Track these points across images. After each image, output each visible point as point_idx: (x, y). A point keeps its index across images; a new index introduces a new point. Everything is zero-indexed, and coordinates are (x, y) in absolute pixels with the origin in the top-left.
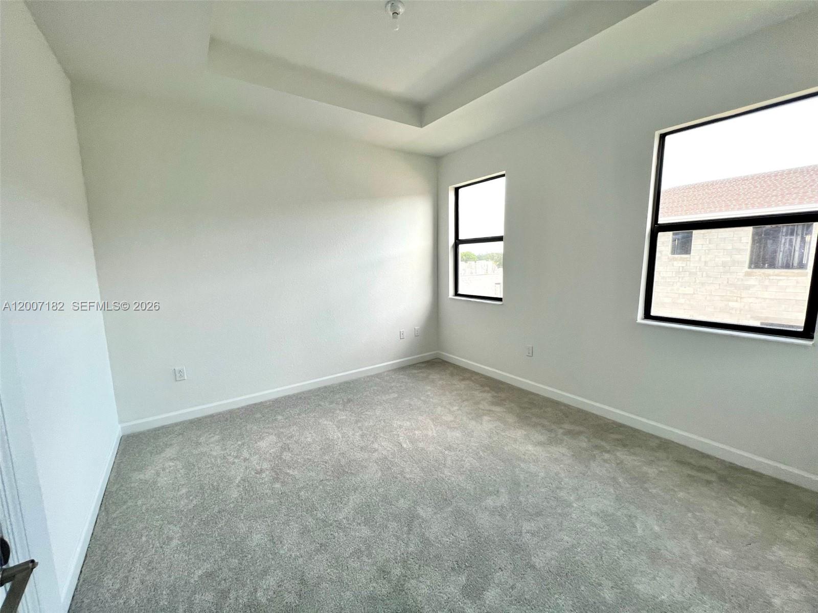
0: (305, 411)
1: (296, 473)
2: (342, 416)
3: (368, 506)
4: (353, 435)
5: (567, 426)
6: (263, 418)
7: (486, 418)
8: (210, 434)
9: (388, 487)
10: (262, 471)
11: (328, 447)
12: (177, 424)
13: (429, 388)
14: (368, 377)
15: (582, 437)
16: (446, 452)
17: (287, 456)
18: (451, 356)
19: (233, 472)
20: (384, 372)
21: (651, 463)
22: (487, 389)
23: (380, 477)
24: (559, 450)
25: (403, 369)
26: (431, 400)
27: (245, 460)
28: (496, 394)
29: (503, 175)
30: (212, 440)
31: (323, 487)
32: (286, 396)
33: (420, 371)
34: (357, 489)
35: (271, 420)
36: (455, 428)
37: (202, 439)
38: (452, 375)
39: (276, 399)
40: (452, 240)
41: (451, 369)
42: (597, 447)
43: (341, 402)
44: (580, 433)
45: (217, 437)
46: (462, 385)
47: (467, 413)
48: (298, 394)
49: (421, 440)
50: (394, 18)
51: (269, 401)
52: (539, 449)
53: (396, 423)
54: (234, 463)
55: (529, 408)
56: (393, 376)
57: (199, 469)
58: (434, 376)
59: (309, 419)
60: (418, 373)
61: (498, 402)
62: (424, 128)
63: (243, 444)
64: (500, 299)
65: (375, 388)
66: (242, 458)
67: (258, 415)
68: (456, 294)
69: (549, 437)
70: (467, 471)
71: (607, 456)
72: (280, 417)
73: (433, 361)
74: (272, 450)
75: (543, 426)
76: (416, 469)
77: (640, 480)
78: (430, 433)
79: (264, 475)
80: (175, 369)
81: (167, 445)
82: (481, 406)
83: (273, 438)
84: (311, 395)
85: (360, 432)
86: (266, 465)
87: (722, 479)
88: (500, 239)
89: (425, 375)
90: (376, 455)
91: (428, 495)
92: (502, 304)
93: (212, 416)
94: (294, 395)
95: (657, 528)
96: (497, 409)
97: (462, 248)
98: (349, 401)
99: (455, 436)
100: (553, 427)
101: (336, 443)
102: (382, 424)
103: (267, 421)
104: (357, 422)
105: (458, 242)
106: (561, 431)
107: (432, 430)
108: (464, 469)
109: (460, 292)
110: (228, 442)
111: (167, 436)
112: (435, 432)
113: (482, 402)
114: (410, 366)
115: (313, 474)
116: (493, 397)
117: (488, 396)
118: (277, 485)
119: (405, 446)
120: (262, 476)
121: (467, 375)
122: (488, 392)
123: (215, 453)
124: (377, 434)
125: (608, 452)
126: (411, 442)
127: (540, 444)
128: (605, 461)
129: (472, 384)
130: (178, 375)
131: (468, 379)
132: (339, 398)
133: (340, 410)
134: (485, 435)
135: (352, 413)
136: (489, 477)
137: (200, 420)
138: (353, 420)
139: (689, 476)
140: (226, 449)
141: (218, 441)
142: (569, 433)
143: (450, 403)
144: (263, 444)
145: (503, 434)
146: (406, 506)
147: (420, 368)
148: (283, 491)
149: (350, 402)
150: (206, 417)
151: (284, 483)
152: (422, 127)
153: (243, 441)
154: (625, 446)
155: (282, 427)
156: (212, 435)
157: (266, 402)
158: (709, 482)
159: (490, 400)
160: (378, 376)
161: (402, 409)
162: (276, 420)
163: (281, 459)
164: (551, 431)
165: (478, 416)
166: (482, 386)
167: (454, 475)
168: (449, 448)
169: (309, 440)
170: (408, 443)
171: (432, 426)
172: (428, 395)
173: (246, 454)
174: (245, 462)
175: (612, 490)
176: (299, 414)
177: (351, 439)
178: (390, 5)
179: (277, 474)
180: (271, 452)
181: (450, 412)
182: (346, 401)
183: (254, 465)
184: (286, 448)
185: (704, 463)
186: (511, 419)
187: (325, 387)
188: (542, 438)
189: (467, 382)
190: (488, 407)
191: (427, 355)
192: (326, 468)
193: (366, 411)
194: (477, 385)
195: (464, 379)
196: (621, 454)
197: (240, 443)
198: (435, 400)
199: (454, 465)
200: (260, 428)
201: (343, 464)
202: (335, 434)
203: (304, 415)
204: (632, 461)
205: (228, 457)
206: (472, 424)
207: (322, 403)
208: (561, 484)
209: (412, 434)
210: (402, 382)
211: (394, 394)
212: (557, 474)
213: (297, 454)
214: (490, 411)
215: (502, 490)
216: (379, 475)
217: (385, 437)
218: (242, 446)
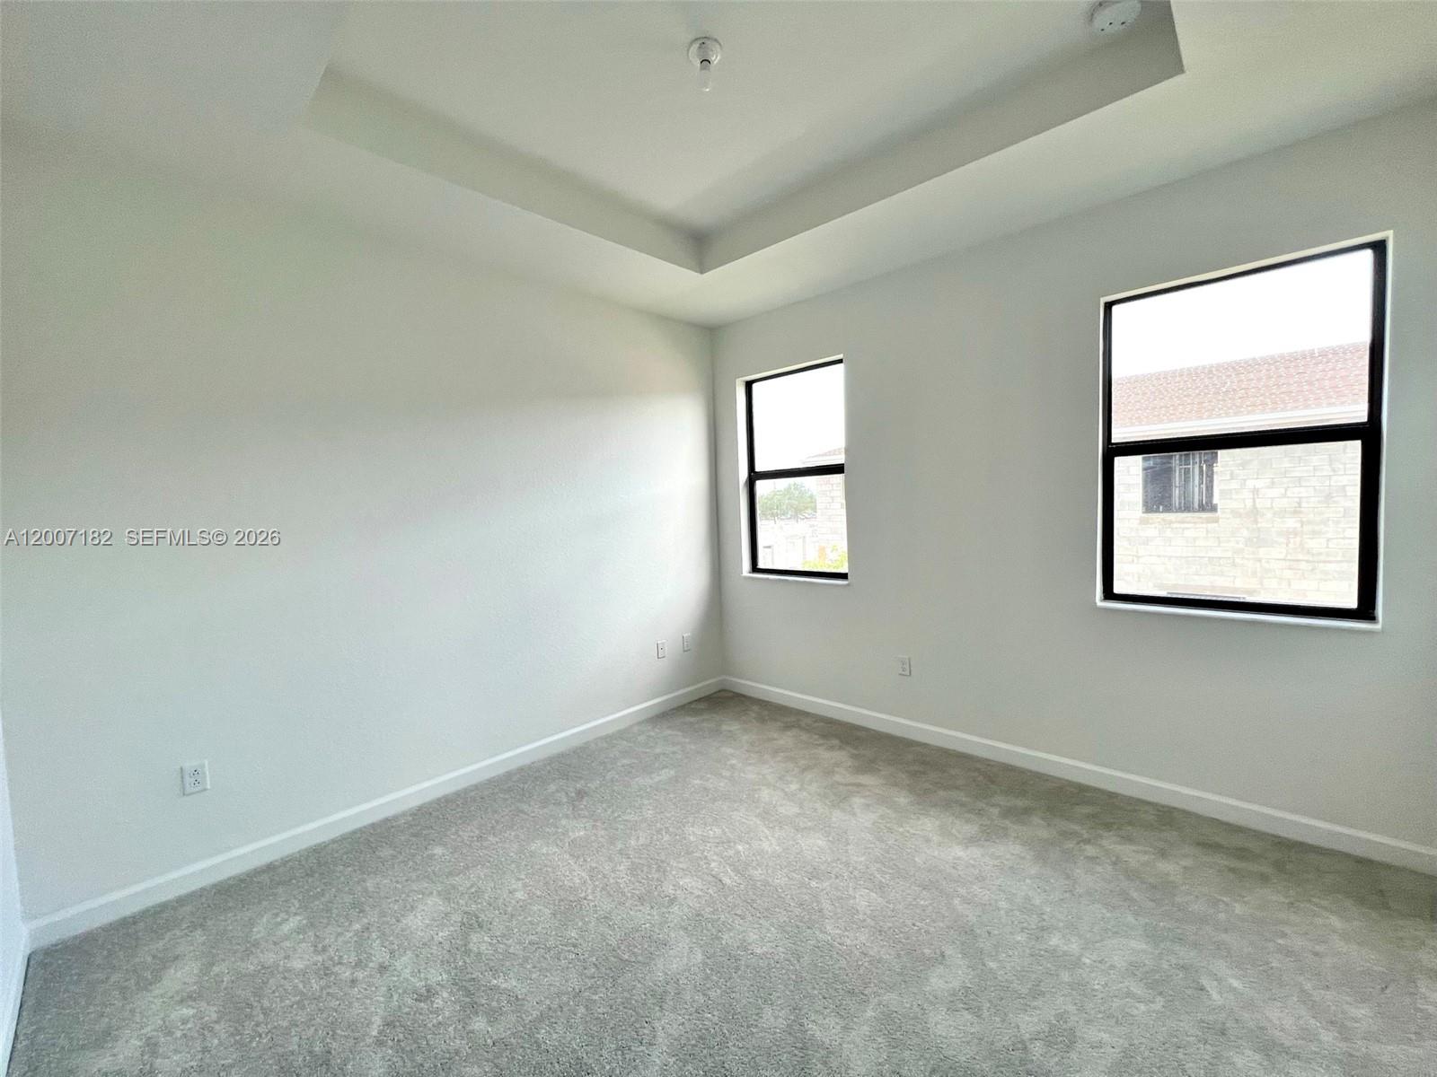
0: (493, 828)
1: (514, 982)
2: (579, 830)
3: (700, 1037)
4: (613, 870)
5: (1000, 799)
6: (401, 858)
7: (857, 801)
8: (277, 915)
9: (728, 984)
10: (428, 994)
11: (569, 908)
12: (181, 901)
13: (729, 751)
14: (601, 738)
15: (1036, 820)
16: (813, 884)
17: (480, 942)
18: (739, 681)
19: (357, 1009)
20: (631, 726)
21: (1163, 854)
22: (836, 742)
23: (705, 964)
24: (1010, 850)
25: (665, 716)
26: (742, 775)
27: (383, 968)
28: (855, 752)
29: (840, 361)
30: (286, 928)
31: (587, 1007)
32: (439, 799)
33: (701, 717)
34: (662, 1000)
35: (418, 858)
36: (810, 829)
37: (259, 931)
38: (762, 720)
39: (420, 808)
40: (743, 474)
41: (756, 708)
42: (1066, 835)
43: (565, 800)
44: (1027, 811)
45: (293, 922)
46: (786, 739)
47: (819, 795)
48: (466, 791)
49: (754, 864)
50: (702, 69)
51: (404, 814)
52: (975, 852)
53: (693, 832)
54: (354, 982)
55: (924, 773)
56: (652, 734)
57: (265, 1012)
58: (732, 726)
59: (507, 845)
60: (697, 722)
61: (867, 766)
62: (705, 275)
63: (367, 929)
64: (844, 576)
65: (625, 761)
66: (372, 965)
67: (387, 852)
68: (755, 568)
69: (981, 825)
70: (869, 920)
71: (1090, 850)
72: (438, 851)
73: (715, 695)
74: (441, 934)
75: (963, 805)
76: (768, 930)
77: (1163, 889)
78: (765, 845)
79: (439, 1002)
80: (182, 769)
81: (165, 962)
82: (837, 778)
83: (434, 904)
84: (496, 790)
85: (626, 862)
86: (436, 975)
87: (1279, 866)
88: (837, 469)
89: (712, 725)
90: (676, 911)
91: (814, 988)
92: (848, 585)
93: (270, 868)
94: (457, 794)
95: (1236, 983)
96: (869, 780)
97: (761, 486)
98: (581, 794)
99: (814, 845)
100: (980, 805)
101: (583, 895)
102: (665, 839)
103: (411, 863)
104: (612, 840)
105: (754, 476)
106: (995, 811)
107: (767, 837)
108: (861, 916)
109: (761, 565)
110: (328, 930)
111: (160, 938)
112: (774, 841)
113: (837, 769)
114: (678, 708)
116: (854, 757)
117: (842, 755)
118: (479, 1024)
119: (727, 881)
120: (435, 1006)
121: (793, 719)
122: (840, 748)
123: (298, 964)
124: (662, 862)
125: (1088, 841)
126: (736, 871)
127: (970, 841)
128: (1092, 859)
129: (804, 736)
130: (188, 780)
131: (793, 726)
132: (557, 791)
133: (567, 817)
134: (869, 837)
135: (595, 821)
136: (914, 925)
137: (242, 881)
138: (603, 837)
139: (1232, 870)
140: (324, 949)
141: (300, 930)
142: (1007, 813)
143: (780, 778)
144: (416, 922)
145: (901, 830)
146: (782, 1023)
147: (696, 712)
148: (495, 1037)
149: (582, 797)
150: (257, 872)
151: (493, 1016)
152: (703, 272)
153: (366, 921)
154: (1108, 826)
155: (450, 874)
156: (283, 915)
157: (395, 818)
158: (1264, 879)
159: (849, 764)
160: (622, 735)
161: (694, 802)
162: (431, 857)
163: (468, 952)
164: (980, 813)
165: (840, 798)
166: (824, 736)
167: (847, 933)
168: (815, 874)
169: (520, 895)
170: (732, 874)
171: (766, 831)
172: (732, 766)
173: (380, 955)
174: (381, 976)
175: (1130, 919)
176: (480, 838)
177: (612, 881)
178: (696, 46)
179: (469, 994)
180: (438, 938)
181: (790, 796)
182: (573, 794)
183: (408, 980)
184: (472, 923)
185: (1237, 841)
186: (903, 799)
187: (521, 769)
188: (971, 829)
189: (795, 732)
190: (852, 779)
191: (708, 684)
192: (579, 960)
193: (624, 813)
194: (817, 737)
195: (787, 727)
196: (1110, 842)
197: (357, 926)
198: (751, 774)
199: (839, 910)
200: (397, 882)
201: (614, 943)
202: (574, 874)
203: (491, 838)
204: (1133, 855)
205: (336, 969)
206: (837, 816)
207: (525, 807)
208: (1044, 920)
209: (731, 852)
210: (674, 744)
211: (667, 770)
212: (1028, 899)
213: (504, 936)
214: (859, 785)
215: (949, 951)
216: (700, 957)
217: (681, 866)
218: (366, 935)
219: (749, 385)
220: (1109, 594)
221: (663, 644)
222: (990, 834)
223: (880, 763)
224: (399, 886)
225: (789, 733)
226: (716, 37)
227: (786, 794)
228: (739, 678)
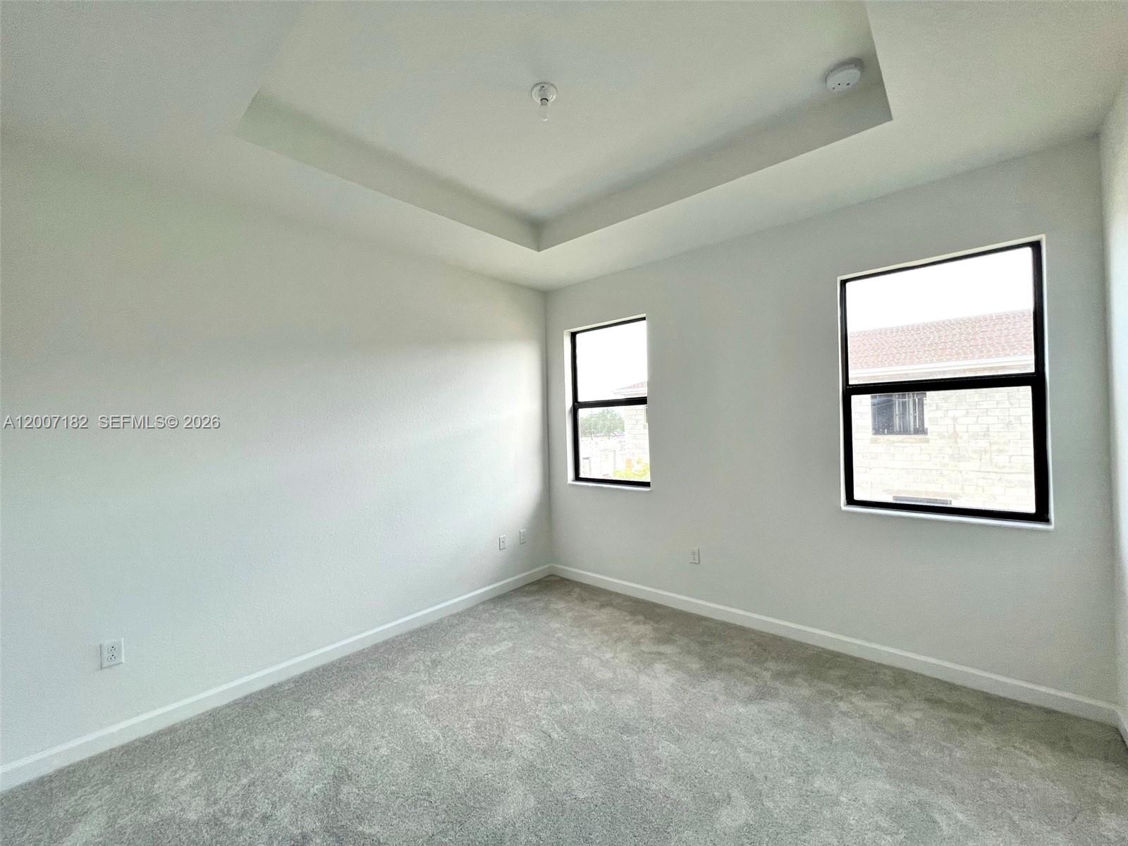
0: (362, 692)
1: (377, 828)
2: (432, 694)
4: (462, 728)
5: (771, 665)
6: (284, 720)
7: (659, 667)
8: (176, 772)
9: (556, 826)
11: (425, 762)
12: (93, 761)
13: (557, 625)
14: (453, 616)
15: (798, 680)
16: (625, 737)
17: (349, 794)
18: (563, 567)
21: (899, 708)
22: (641, 618)
23: (537, 809)
24: (780, 707)
25: (505, 597)
26: (567, 646)
27: (265, 818)
28: (656, 625)
29: (644, 319)
30: (183, 784)
32: (318, 669)
33: (532, 598)
35: (299, 721)
36: (621, 691)
37: (159, 787)
38: (583, 600)
39: (302, 677)
40: (569, 403)
41: (577, 590)
42: (825, 693)
43: (422, 668)
44: (793, 674)
45: (191, 777)
46: (603, 615)
47: (628, 662)
48: (341, 661)
49: (577, 721)
50: (542, 104)
51: (288, 682)
52: (753, 709)
53: (527, 695)
55: (711, 643)
56: (494, 611)
58: (557, 604)
59: (374, 708)
60: (531, 602)
61: (666, 638)
62: (542, 252)
63: (252, 784)
64: (647, 484)
65: (472, 635)
66: (256, 815)
67: (272, 715)
68: (577, 478)
69: (757, 686)
70: (670, 768)
71: (843, 706)
72: (316, 713)
73: (548, 579)
74: (316, 787)
75: (742, 669)
76: (589, 778)
77: (903, 736)
78: (586, 705)
80: (101, 646)
81: (77, 817)
82: (643, 648)
83: (311, 759)
84: (365, 660)
85: (473, 721)
86: (311, 824)
87: (988, 718)
88: (641, 401)
89: (542, 604)
90: (512, 761)
92: (650, 491)
93: (172, 730)
94: (333, 664)
95: (960, 816)
96: (667, 649)
97: (582, 413)
98: (435, 663)
99: (625, 704)
100: (756, 669)
101: (436, 750)
102: (504, 701)
103: (293, 724)
104: (461, 702)
105: (577, 405)
106: (767, 675)
107: (587, 698)
108: (663, 765)
109: (582, 475)
110: (220, 784)
111: (72, 794)
112: (593, 702)
113: (642, 640)
114: (515, 590)
115: (412, 826)
116: (656, 630)
117: (646, 629)
119: (555, 736)
121: (604, 599)
122: (645, 623)
123: (192, 816)
124: (502, 720)
125: (841, 699)
126: (562, 727)
127: (750, 700)
128: (845, 713)
129: (617, 613)
130: (106, 655)
131: (607, 605)
132: (416, 661)
133: (424, 682)
134: (668, 697)
135: (447, 686)
136: (706, 771)
137: (147, 742)
138: (453, 699)
139: (951, 720)
140: (215, 802)
141: (195, 786)
142: (777, 675)
143: (597, 648)
144: (295, 776)
145: (694, 691)
147: (529, 594)
149: (437, 665)
150: (160, 734)
152: (539, 249)
153: (252, 776)
154: (856, 686)
155: (324, 734)
156: (181, 773)
157: (280, 685)
158: (977, 727)
159: (652, 636)
161: (528, 669)
162: (310, 719)
163: (339, 802)
164: (754, 676)
165: (645, 662)
166: (632, 614)
167: (652, 779)
169: (384, 751)
170: (559, 730)
171: (586, 693)
172: (559, 639)
173: (264, 807)
174: (264, 825)
175: (877, 764)
176: (351, 702)
177: (460, 738)
178: (539, 88)
180: (312, 791)
181: (605, 664)
182: (429, 663)
183: (286, 828)
184: (342, 777)
185: (955, 697)
186: (695, 665)
187: (386, 643)
188: (749, 690)
189: (608, 610)
190: (655, 649)
191: (538, 571)
192: (432, 807)
193: (471, 679)
194: (626, 614)
195: (602, 606)
196: (858, 700)
197: (244, 781)
198: (574, 645)
199: (646, 760)
200: (280, 741)
201: (461, 791)
202: (429, 733)
203: (361, 702)
204: (877, 709)
205: (225, 820)
206: (643, 679)
207: (389, 674)
208: (809, 765)
209: (558, 712)
210: (512, 620)
211: (506, 642)
212: (795, 748)
213: (369, 787)
214: (660, 654)
215: (735, 793)
216: (532, 802)
217: (517, 723)
218: (252, 788)
219: (573, 335)
220: (851, 500)
221: (504, 538)
222: (762, 694)
223: (677, 635)
224: (282, 745)
225: (603, 610)
226: (552, 82)
227: (602, 661)
228: (565, 565)
